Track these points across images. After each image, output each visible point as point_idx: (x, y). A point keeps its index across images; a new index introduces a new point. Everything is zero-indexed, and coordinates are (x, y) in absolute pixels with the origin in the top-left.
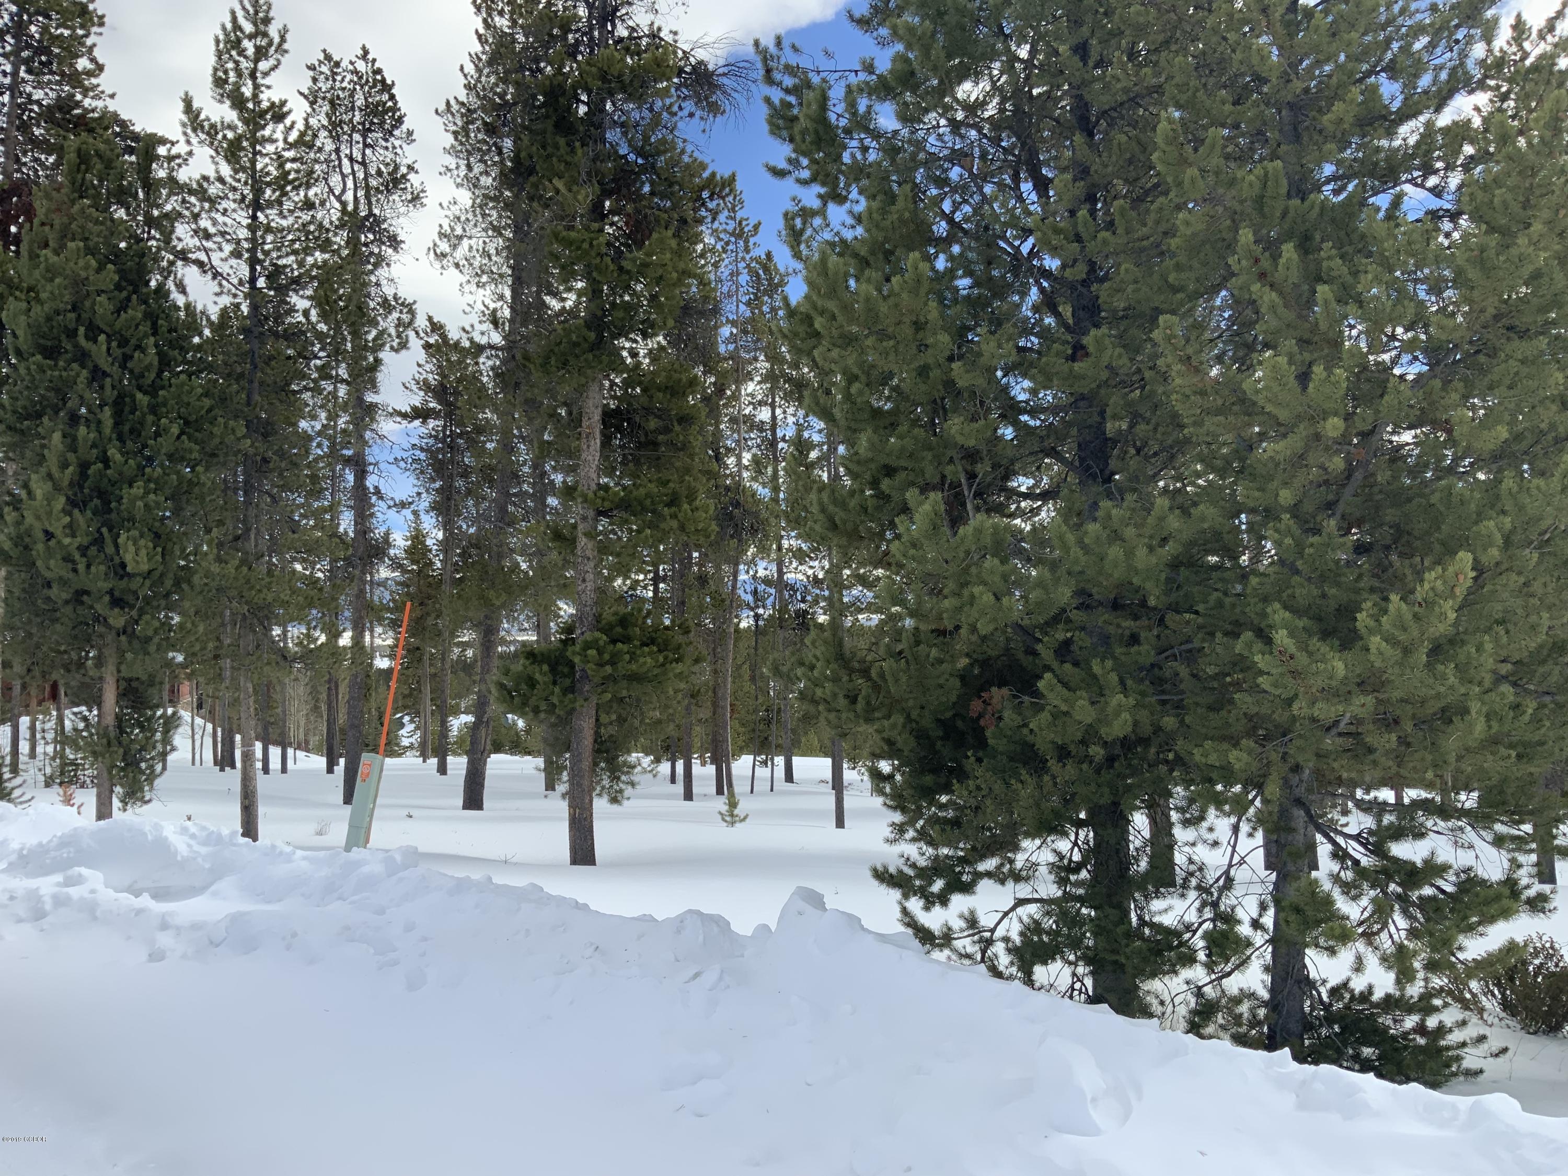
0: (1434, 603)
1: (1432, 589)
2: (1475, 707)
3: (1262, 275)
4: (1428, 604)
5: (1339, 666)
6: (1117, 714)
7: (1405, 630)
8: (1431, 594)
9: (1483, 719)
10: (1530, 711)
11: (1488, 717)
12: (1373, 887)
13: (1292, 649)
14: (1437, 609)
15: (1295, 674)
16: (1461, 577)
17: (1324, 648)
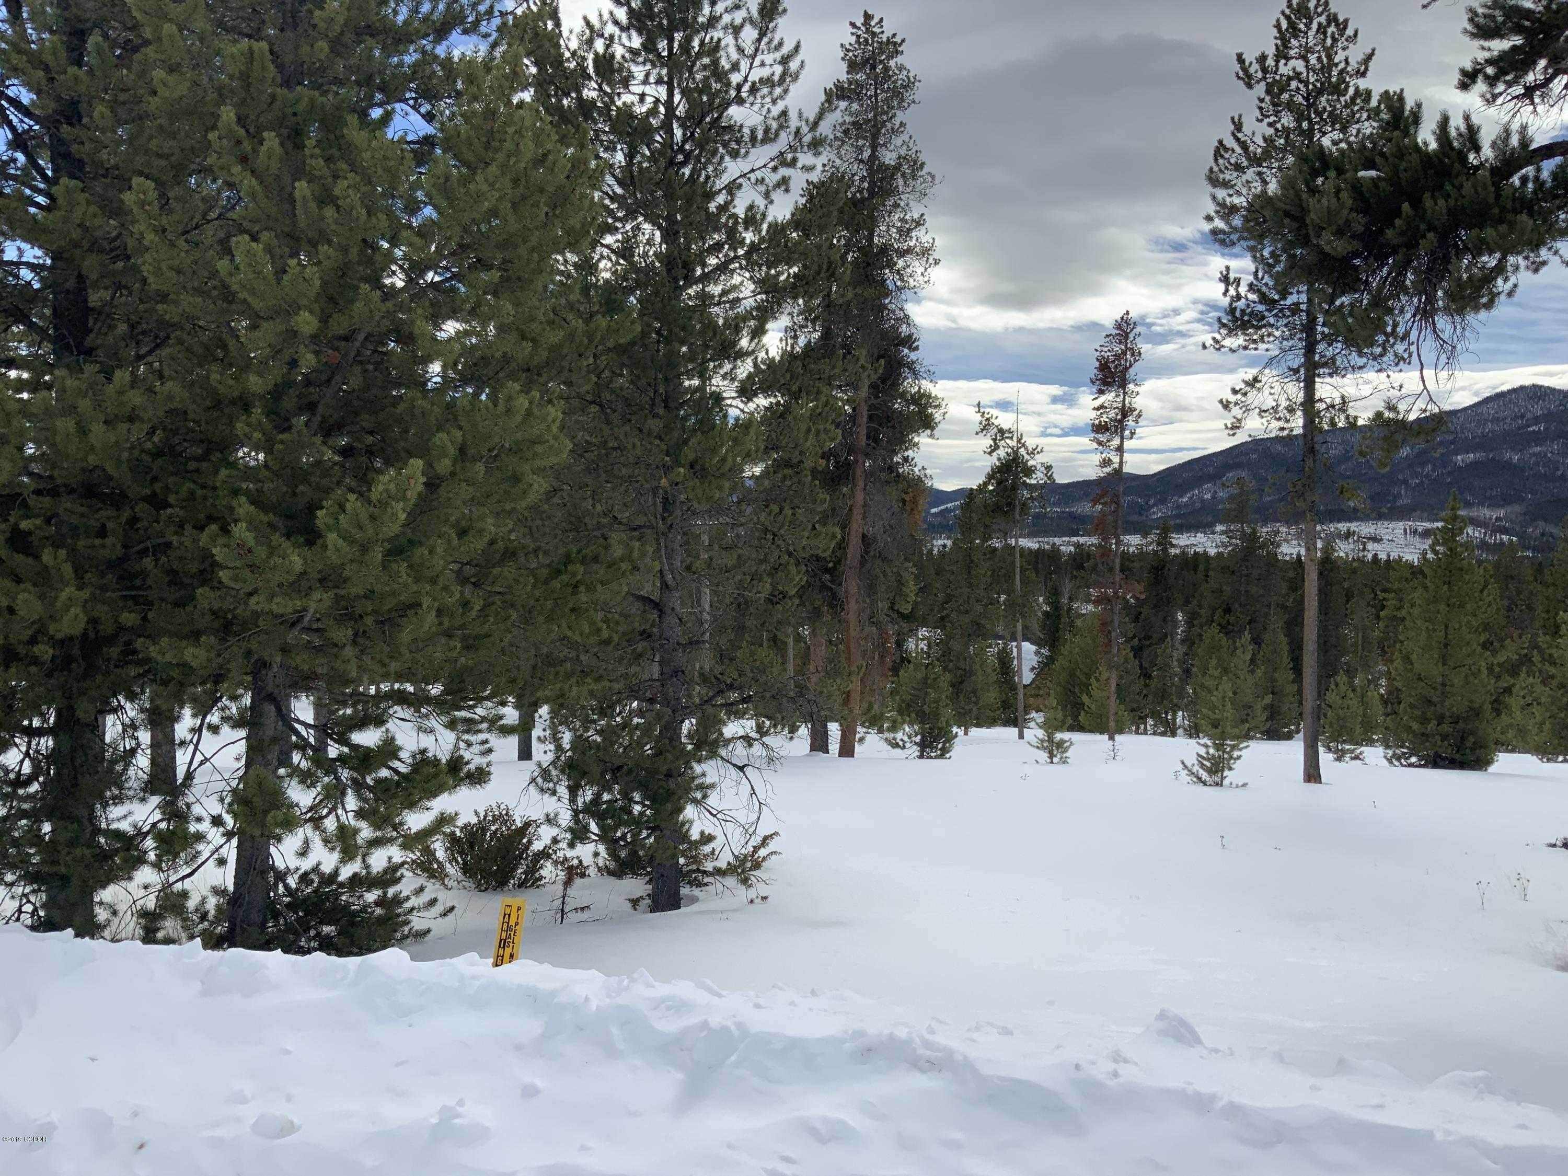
0: (387, 503)
1: (387, 490)
2: (426, 602)
3: (244, 160)
4: (383, 505)
5: (296, 562)
6: (67, 609)
7: (361, 528)
8: (385, 495)
9: (434, 613)
10: (477, 608)
11: (440, 613)
12: (327, 774)
13: (251, 543)
14: (389, 509)
15: (251, 567)
16: (412, 482)
17: (286, 544)
